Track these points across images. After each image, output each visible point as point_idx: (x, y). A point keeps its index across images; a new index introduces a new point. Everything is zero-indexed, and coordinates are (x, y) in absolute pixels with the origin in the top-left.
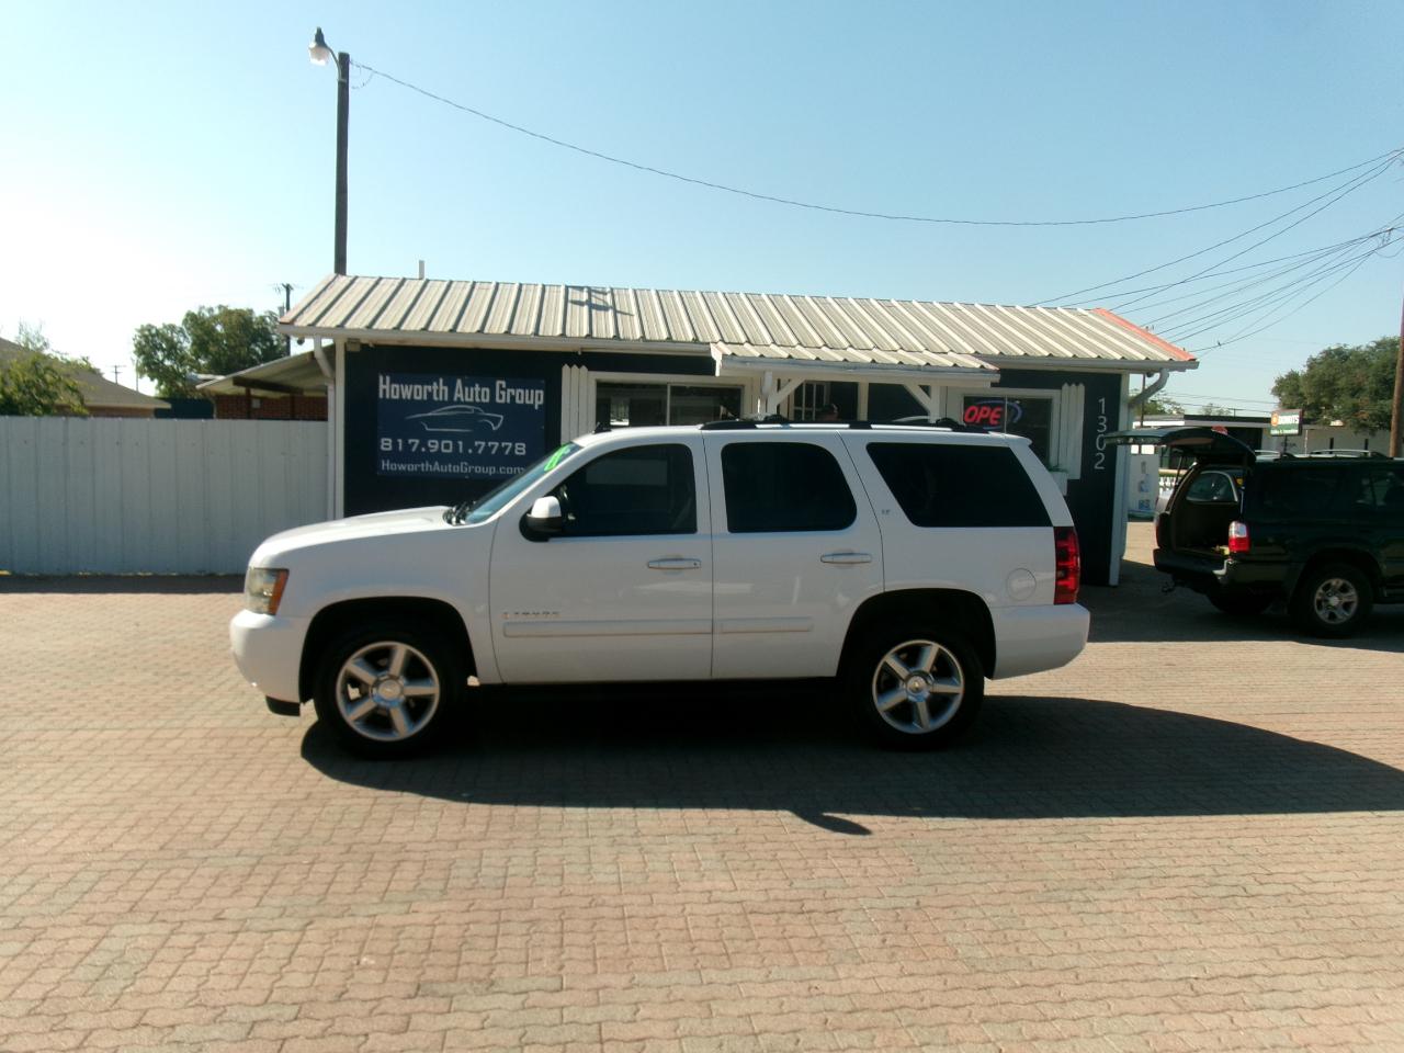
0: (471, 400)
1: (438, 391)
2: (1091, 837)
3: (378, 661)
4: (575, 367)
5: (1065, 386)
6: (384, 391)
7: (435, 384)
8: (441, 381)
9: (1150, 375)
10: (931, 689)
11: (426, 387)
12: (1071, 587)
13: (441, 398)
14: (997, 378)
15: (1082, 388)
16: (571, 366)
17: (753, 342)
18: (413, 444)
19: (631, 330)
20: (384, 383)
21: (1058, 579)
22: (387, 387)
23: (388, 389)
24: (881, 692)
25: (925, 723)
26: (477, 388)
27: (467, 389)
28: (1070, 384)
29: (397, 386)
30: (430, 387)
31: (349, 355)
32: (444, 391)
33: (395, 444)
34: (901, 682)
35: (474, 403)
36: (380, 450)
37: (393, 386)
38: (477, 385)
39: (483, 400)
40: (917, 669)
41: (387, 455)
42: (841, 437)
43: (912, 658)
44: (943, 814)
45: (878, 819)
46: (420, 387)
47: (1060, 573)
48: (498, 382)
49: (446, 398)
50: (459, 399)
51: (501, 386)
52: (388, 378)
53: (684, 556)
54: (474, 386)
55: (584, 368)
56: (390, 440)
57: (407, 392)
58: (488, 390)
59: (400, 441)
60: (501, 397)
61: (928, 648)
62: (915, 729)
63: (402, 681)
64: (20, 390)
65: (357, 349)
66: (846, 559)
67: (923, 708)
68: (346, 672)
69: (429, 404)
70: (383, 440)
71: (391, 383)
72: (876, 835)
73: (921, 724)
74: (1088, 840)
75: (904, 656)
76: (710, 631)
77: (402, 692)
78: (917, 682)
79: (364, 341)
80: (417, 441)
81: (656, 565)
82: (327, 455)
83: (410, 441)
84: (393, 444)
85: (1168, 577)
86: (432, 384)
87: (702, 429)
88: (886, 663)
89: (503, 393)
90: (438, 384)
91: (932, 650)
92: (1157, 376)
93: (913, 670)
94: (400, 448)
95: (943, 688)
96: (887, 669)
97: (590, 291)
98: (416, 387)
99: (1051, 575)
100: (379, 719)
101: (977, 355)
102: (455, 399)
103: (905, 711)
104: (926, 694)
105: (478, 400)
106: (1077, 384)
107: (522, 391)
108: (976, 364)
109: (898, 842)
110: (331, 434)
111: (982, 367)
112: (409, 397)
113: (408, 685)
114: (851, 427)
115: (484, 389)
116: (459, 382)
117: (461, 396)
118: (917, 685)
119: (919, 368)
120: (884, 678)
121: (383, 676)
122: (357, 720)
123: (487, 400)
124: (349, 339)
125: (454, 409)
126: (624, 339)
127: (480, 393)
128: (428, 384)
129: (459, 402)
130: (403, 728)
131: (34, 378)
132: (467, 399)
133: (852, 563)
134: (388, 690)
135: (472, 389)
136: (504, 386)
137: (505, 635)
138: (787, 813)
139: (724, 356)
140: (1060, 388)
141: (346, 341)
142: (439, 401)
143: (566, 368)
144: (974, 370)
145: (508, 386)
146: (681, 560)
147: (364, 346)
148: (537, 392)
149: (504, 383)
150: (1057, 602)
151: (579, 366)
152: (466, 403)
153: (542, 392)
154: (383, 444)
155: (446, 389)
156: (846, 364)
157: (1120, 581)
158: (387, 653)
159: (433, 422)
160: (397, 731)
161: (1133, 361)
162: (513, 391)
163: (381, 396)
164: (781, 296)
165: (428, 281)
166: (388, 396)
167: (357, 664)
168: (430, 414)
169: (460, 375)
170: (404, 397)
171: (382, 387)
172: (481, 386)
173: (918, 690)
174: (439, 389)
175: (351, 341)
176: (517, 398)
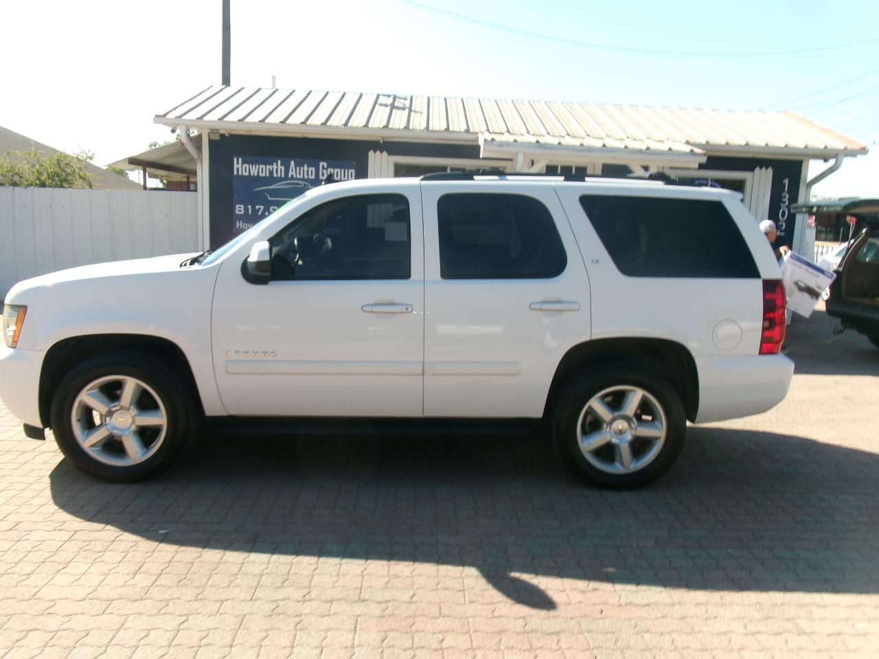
0: (302, 176)
1: (277, 170)
2: (804, 625)
3: (112, 392)
4: (378, 152)
5: (757, 170)
6: (238, 169)
7: (275, 164)
8: (279, 162)
9: (826, 160)
10: (634, 433)
11: (268, 167)
12: (776, 338)
13: (279, 175)
14: (704, 160)
15: (770, 171)
16: (375, 152)
17: (511, 132)
18: (259, 209)
19: (418, 123)
20: (238, 163)
21: (764, 329)
22: (240, 166)
23: (241, 167)
24: (585, 433)
25: (627, 465)
26: (306, 167)
27: (298, 168)
28: (761, 168)
29: (247, 166)
30: (271, 167)
31: (212, 143)
32: (281, 170)
33: (246, 210)
34: (605, 425)
35: (303, 179)
36: (235, 213)
37: (244, 166)
38: (306, 166)
39: (310, 177)
40: (622, 413)
41: (240, 217)
42: (555, 189)
43: (616, 402)
44: (638, 581)
45: (568, 583)
46: (264, 167)
47: (767, 324)
48: (321, 164)
49: (283, 176)
50: (292, 176)
51: (323, 166)
52: (240, 160)
53: (397, 300)
54: (303, 166)
55: (385, 153)
56: (242, 206)
57: (255, 170)
58: (313, 169)
59: (250, 207)
60: (323, 175)
61: (631, 394)
62: (617, 469)
63: (134, 411)
64: (49, 178)
65: (217, 137)
66: (555, 306)
67: (625, 451)
68: (80, 402)
69: (271, 179)
70: (237, 206)
71: (243, 163)
72: (561, 611)
73: (622, 464)
74: (802, 633)
75: (609, 399)
76: (421, 372)
77: (133, 422)
78: (621, 425)
79: (222, 132)
80: (262, 207)
81: (369, 309)
82: (197, 217)
83: (257, 207)
84: (244, 209)
85: (837, 322)
86: (272, 165)
87: (422, 180)
88: (590, 407)
89: (325, 171)
90: (277, 165)
91: (636, 396)
92: (832, 162)
93: (617, 414)
94: (250, 213)
95: (645, 432)
96: (591, 411)
97: (395, 97)
98: (261, 166)
99: (758, 324)
100: (113, 445)
101: (687, 143)
102: (290, 176)
103: (607, 452)
104: (629, 437)
105: (306, 177)
106: (767, 168)
107: (339, 170)
108: (687, 149)
109: (584, 623)
110: (200, 200)
111: (692, 151)
112: (256, 174)
113: (138, 415)
114: (565, 180)
115: (310, 169)
116: (292, 163)
117: (294, 173)
118: (620, 427)
119: (640, 151)
120: (589, 419)
121: (115, 406)
122: (93, 446)
123: (313, 177)
124: (211, 130)
125: (290, 184)
126: (413, 130)
127: (308, 172)
128: (269, 164)
129: (292, 178)
130: (136, 453)
131: (57, 170)
132: (298, 176)
133: (561, 311)
134: (121, 420)
135: (302, 168)
136: (326, 166)
137: (227, 372)
138: (472, 572)
139: (485, 140)
140: (753, 170)
141: (209, 131)
142: (277, 177)
143: (371, 154)
144: (685, 153)
145: (329, 166)
146: (392, 304)
147: (222, 136)
148: (350, 171)
149: (325, 165)
150: (761, 352)
151: (381, 152)
152: (297, 179)
153: (353, 171)
154: (237, 209)
155: (283, 168)
156: (582, 148)
157: (792, 321)
158: (119, 385)
159: (274, 193)
160: (129, 458)
161: (813, 149)
162: (332, 170)
163: (235, 173)
164: (539, 102)
165: (277, 90)
166: (240, 173)
167: (90, 395)
168: (271, 187)
169: (293, 158)
170: (252, 174)
171: (236, 166)
172: (308, 167)
173: (621, 432)
174: (278, 168)
175: (213, 131)
176: (335, 175)
